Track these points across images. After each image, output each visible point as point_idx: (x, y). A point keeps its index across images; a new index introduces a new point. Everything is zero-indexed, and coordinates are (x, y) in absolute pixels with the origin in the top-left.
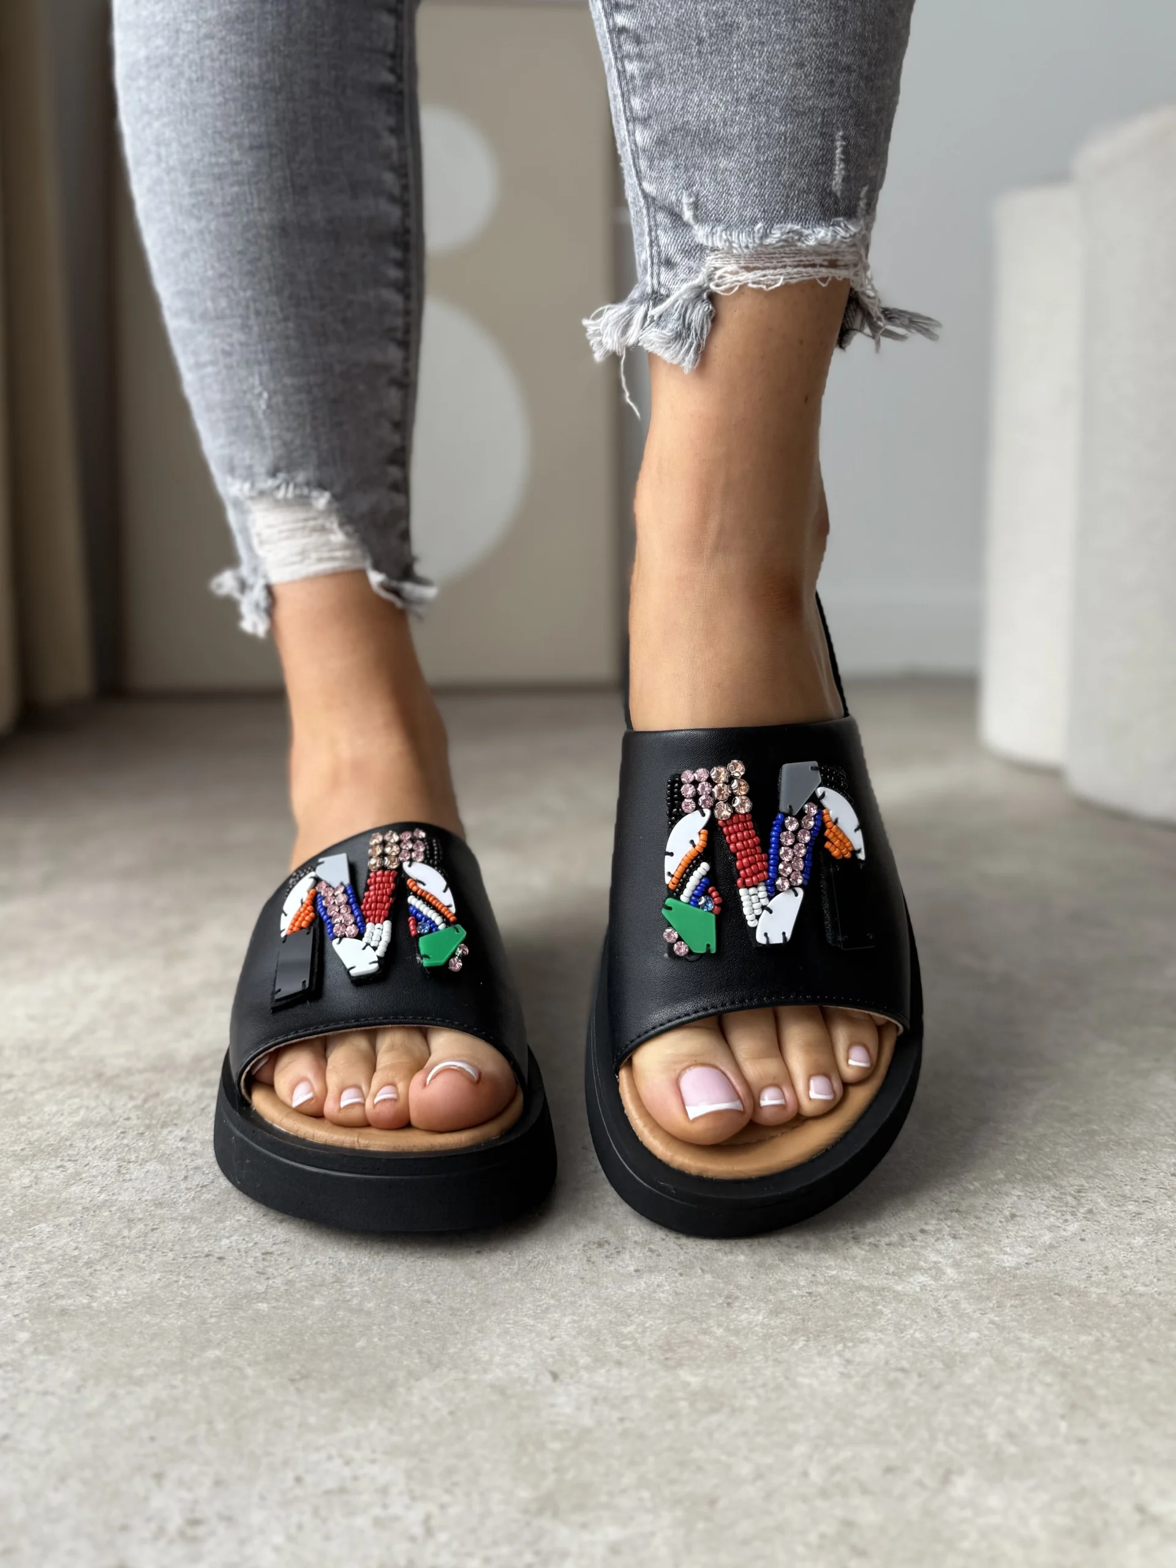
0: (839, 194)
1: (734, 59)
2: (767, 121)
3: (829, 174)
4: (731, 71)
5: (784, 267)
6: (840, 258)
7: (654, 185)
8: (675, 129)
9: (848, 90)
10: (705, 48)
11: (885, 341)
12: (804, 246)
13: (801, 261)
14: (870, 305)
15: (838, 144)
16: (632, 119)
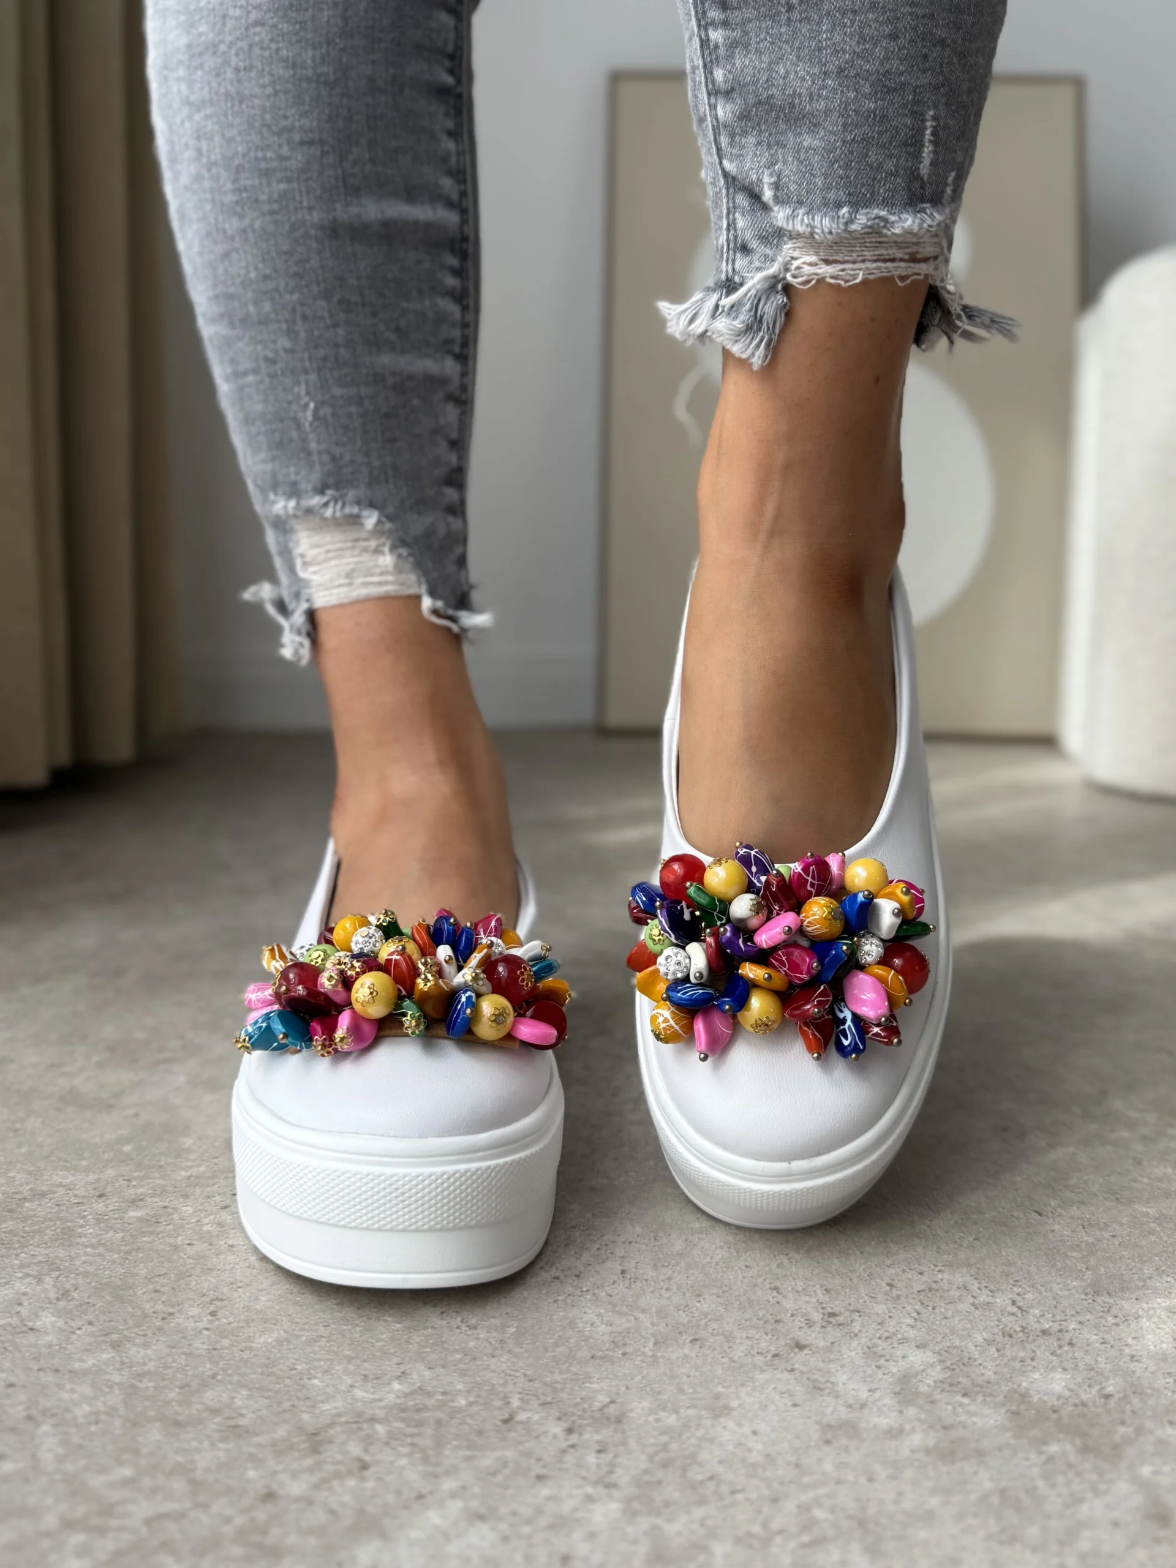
0: (925, 178)
1: (824, 28)
2: (856, 97)
3: (917, 156)
4: (819, 41)
5: (863, 261)
6: (921, 250)
7: (735, 164)
8: (760, 103)
9: (941, 66)
10: (795, 15)
11: (960, 342)
12: (889, 233)
13: (880, 255)
14: (949, 301)
15: (928, 124)
16: (714, 92)
